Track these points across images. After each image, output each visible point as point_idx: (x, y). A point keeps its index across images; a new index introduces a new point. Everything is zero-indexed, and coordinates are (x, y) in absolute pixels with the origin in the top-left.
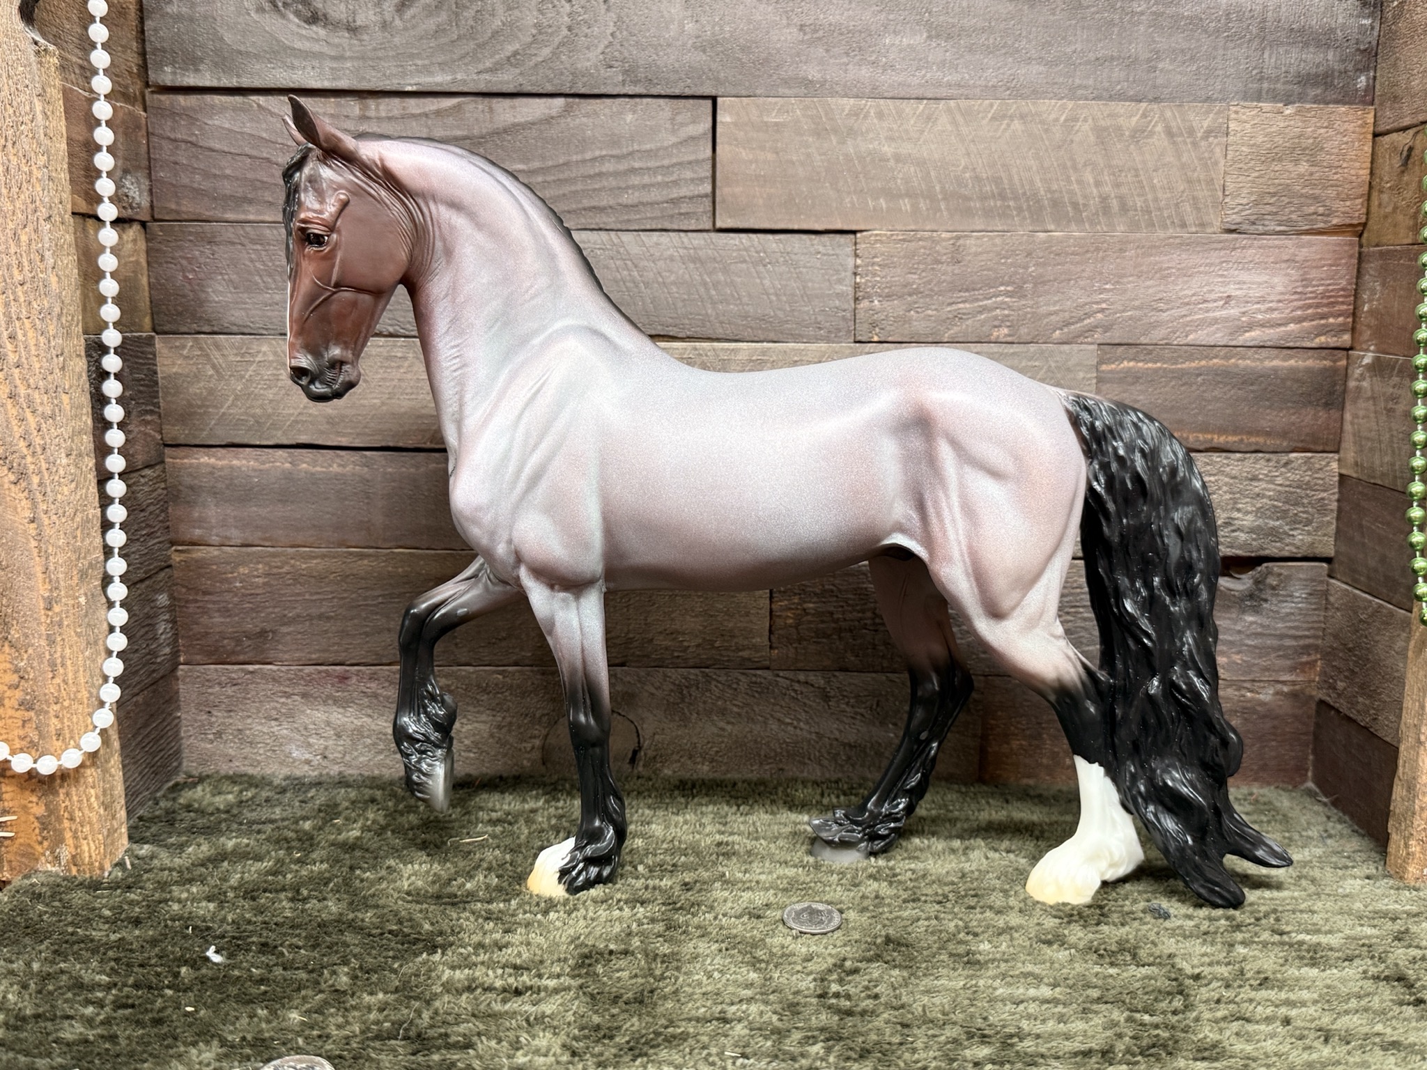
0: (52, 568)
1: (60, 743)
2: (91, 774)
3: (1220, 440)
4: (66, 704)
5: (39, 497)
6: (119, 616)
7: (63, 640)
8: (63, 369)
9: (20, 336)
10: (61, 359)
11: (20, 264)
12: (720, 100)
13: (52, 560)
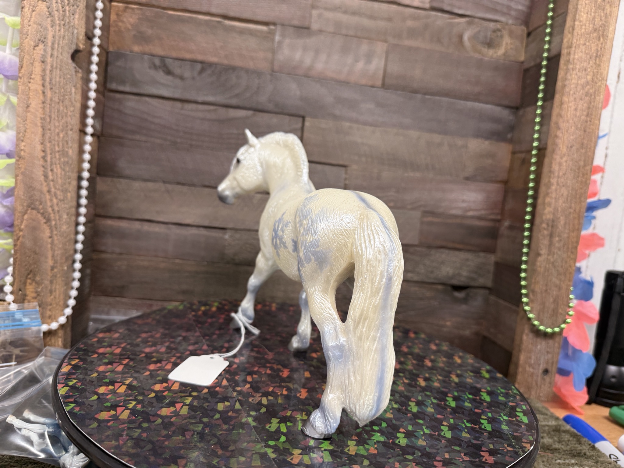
0: (56, 255)
2: (60, 333)
4: (54, 306)
5: (54, 229)
6: (77, 275)
7: (57, 282)
8: (70, 183)
9: (55, 170)
13: (56, 252)
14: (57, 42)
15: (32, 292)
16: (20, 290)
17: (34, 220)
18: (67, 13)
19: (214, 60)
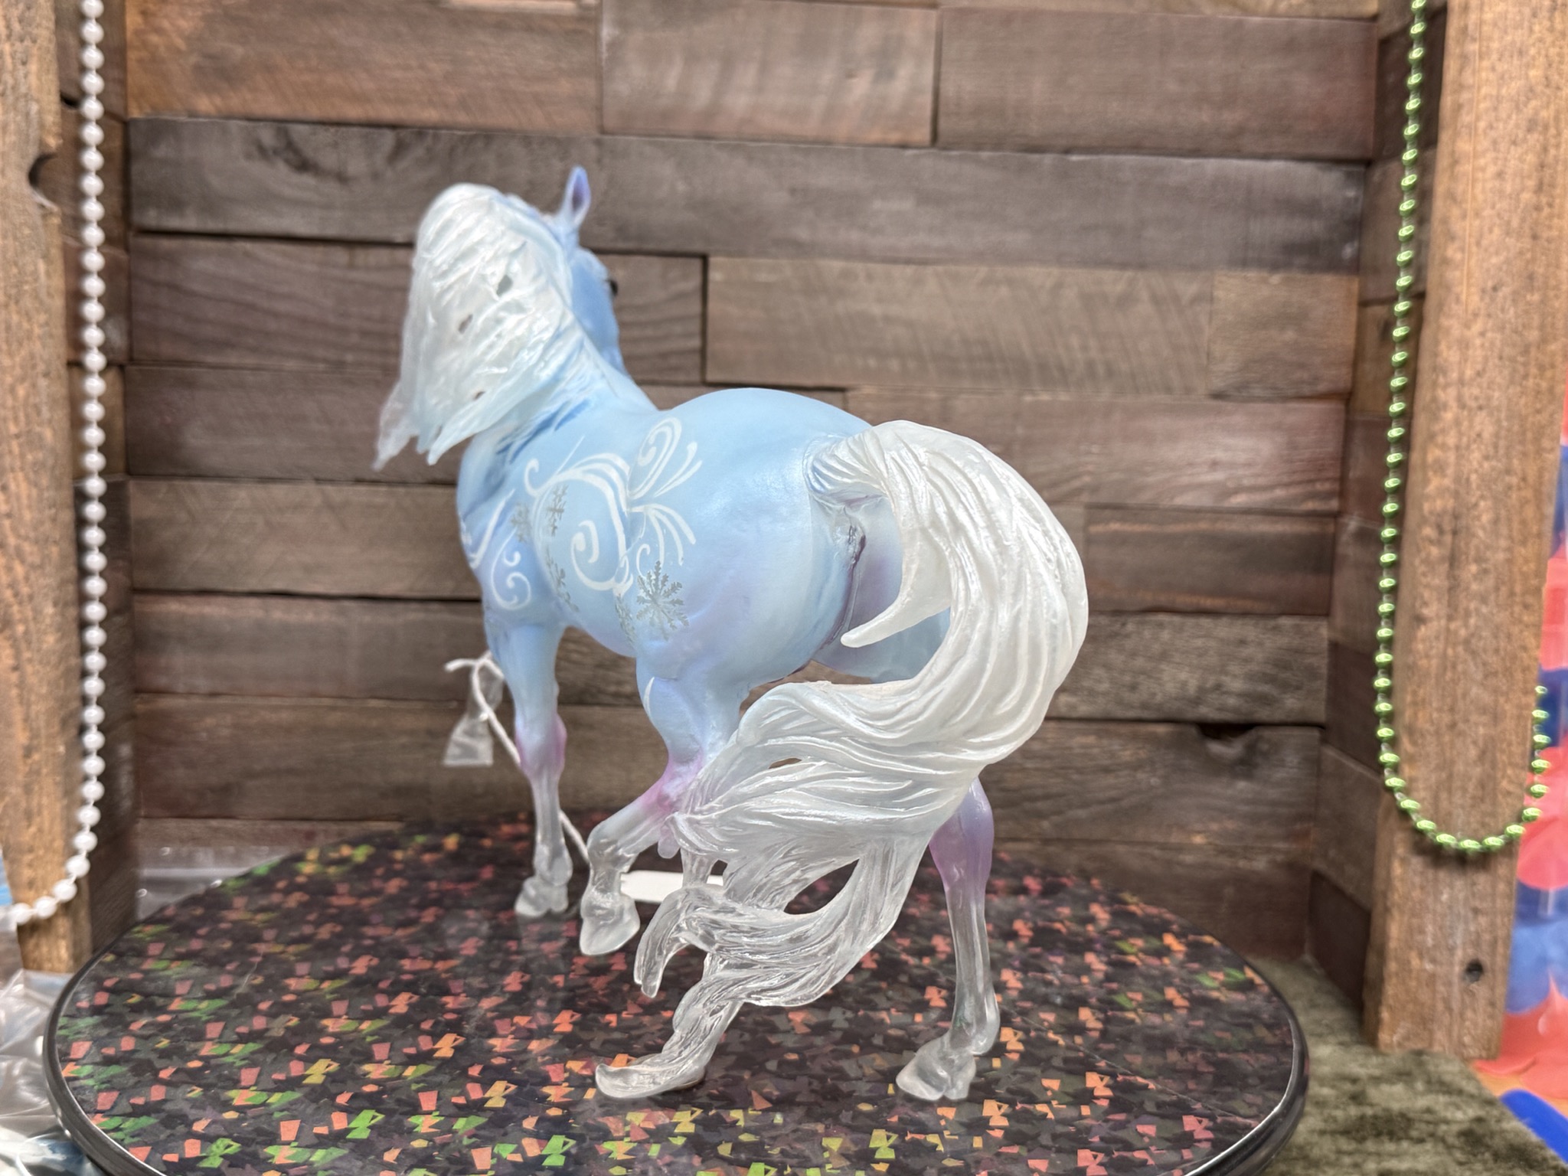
0: (33, 715)
1: (31, 894)
2: (62, 926)
3: (1208, 603)
4: (41, 852)
5: (23, 646)
6: (94, 765)
7: (41, 788)
8: (54, 520)
10: (53, 511)
11: (16, 419)
12: (712, 260)
13: (34, 708)
19: (430, 115)
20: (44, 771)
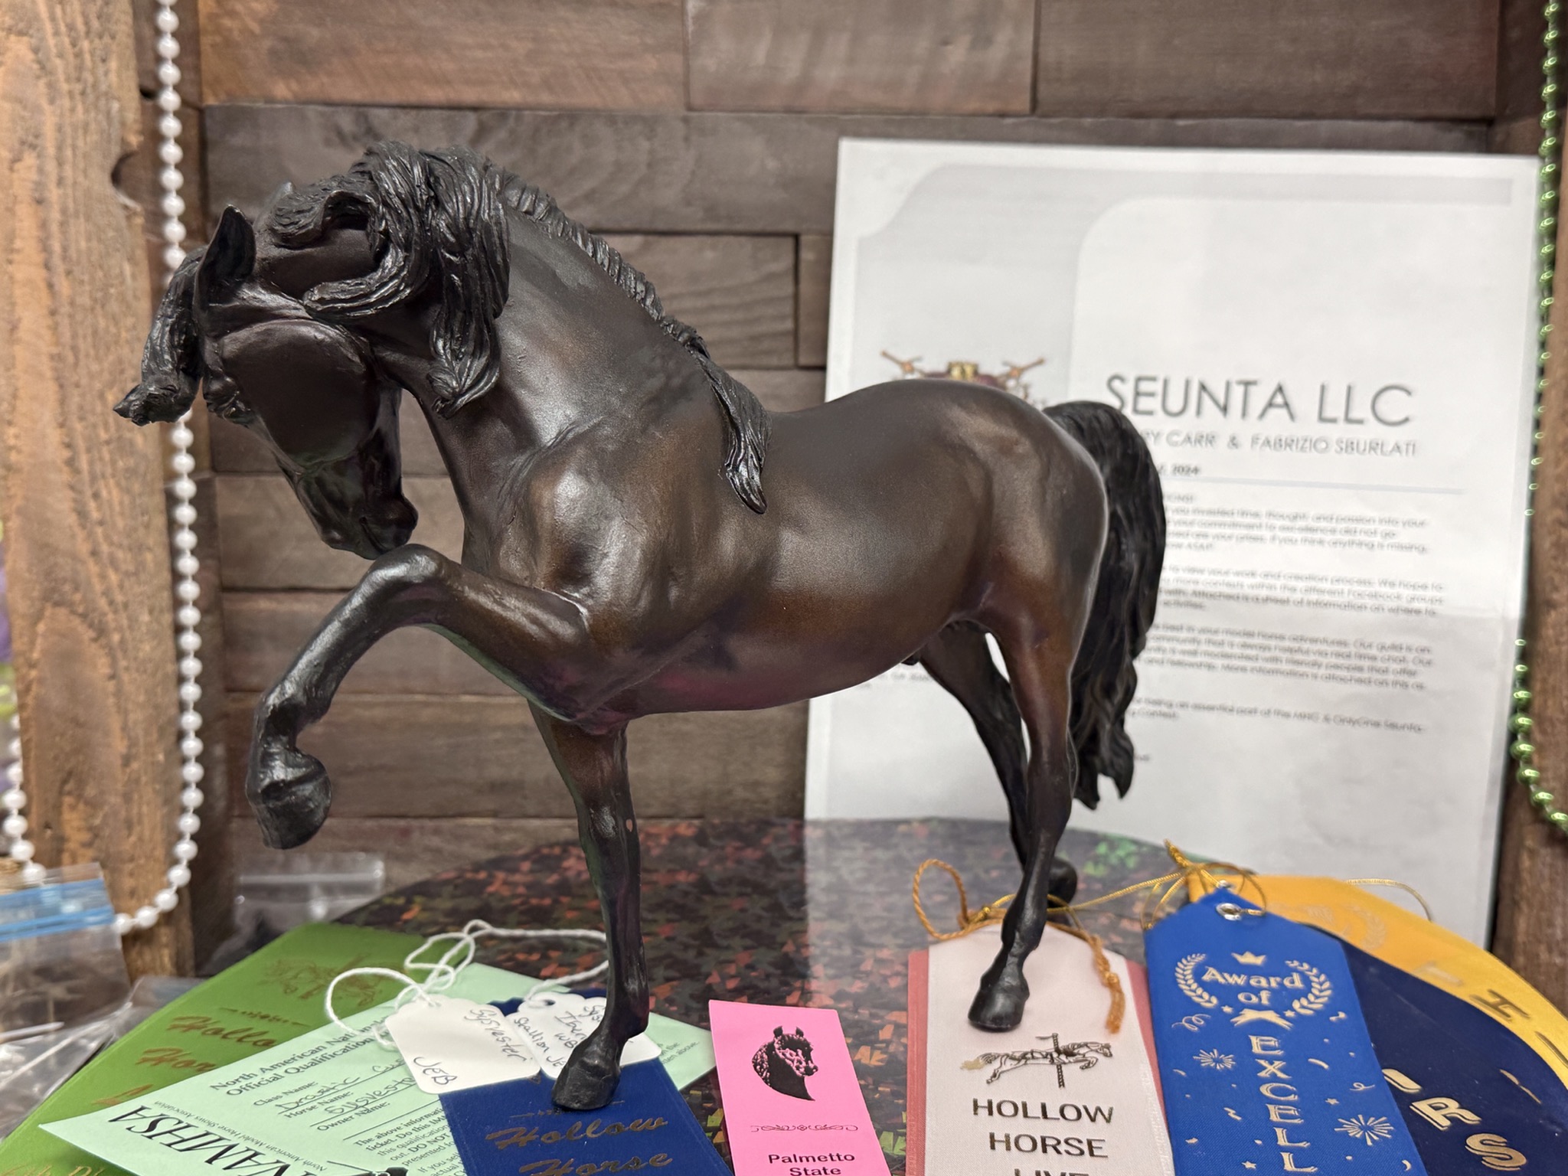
0: (130, 724)
1: (133, 902)
2: (165, 935)
4: (142, 861)
5: (119, 655)
6: (193, 772)
7: (141, 797)
8: (147, 526)
9: (104, 493)
11: (106, 425)
12: (804, 239)
13: (132, 717)
14: (69, 141)
15: (79, 829)
16: (47, 826)
17: (63, 636)
18: (87, 57)
19: (513, 96)
20: (144, 779)
